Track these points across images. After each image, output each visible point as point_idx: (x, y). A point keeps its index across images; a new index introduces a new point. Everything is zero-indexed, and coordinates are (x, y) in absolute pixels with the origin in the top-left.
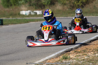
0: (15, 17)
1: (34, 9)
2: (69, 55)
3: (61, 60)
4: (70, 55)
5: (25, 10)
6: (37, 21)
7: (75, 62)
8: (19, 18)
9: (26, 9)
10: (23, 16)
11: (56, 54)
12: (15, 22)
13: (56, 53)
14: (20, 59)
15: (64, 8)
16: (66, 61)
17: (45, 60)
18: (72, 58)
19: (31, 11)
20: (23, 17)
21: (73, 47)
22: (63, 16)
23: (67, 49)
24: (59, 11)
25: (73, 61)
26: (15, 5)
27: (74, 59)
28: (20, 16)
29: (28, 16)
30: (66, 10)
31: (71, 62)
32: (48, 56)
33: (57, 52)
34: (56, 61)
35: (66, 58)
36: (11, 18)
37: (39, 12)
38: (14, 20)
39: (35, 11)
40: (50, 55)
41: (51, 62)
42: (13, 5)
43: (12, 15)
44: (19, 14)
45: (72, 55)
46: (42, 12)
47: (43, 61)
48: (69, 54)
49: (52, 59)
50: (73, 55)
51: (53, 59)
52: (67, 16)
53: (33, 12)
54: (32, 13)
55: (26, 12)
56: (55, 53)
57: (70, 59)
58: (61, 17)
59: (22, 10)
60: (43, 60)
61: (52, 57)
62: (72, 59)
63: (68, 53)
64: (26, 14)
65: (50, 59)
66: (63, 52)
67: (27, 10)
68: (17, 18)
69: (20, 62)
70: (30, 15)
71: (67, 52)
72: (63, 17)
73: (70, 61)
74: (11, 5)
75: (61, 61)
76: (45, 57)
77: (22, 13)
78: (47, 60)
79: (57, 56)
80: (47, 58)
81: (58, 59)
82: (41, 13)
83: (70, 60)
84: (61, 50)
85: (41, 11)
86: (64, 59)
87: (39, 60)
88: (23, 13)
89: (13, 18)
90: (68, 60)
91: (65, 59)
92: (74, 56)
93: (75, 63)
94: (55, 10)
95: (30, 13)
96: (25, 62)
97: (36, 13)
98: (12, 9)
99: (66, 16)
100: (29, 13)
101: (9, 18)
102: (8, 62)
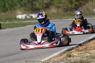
0: (12, 21)
1: (30, 13)
3: (66, 58)
5: (21, 14)
12: (12, 26)
13: (59, 52)
16: (70, 58)
17: (50, 59)
18: (75, 56)
19: (27, 15)
20: (20, 21)
22: (57, 19)
24: (54, 14)
25: (77, 58)
26: (11, 10)
27: (78, 56)
28: (16, 20)
29: (24, 20)
34: (60, 59)
35: (70, 56)
37: (35, 16)
38: (12, 24)
39: (30, 15)
40: (53, 54)
42: (9, 10)
43: (8, 19)
44: (15, 18)
47: (47, 59)
50: (76, 53)
51: (57, 57)
52: (62, 19)
53: (28, 15)
54: (28, 17)
55: (22, 16)
56: (58, 51)
58: (56, 20)
59: (18, 14)
61: (56, 55)
64: (22, 18)
65: (54, 57)
66: (65, 51)
67: (23, 14)
70: (26, 19)
71: (69, 50)
72: (58, 20)
73: (74, 58)
76: (49, 56)
77: (18, 17)
78: (52, 58)
79: (61, 55)
80: (51, 57)
81: (62, 57)
84: (63, 49)
87: (44, 59)
88: (20, 17)
89: (9, 22)
90: (72, 58)
91: (68, 56)
94: (50, 13)
95: (26, 16)
97: (32, 17)
98: (8, 14)
100: (25, 17)
101: (6, 22)
102: (14, 61)
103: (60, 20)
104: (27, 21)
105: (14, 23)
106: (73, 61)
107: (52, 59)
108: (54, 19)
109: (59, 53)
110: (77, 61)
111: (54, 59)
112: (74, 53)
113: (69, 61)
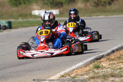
0: (26, 19)
2: (100, 63)
3: (93, 70)
4: (102, 63)
5: (38, 9)
9: (39, 7)
11: (84, 63)
12: (26, 24)
13: (85, 62)
14: (40, 70)
15: (86, 6)
16: (98, 70)
17: (72, 70)
18: (105, 67)
20: (36, 18)
21: (104, 54)
22: (85, 16)
23: (98, 56)
25: (107, 70)
26: (25, 3)
27: (108, 68)
28: (31, 17)
31: (105, 71)
33: (85, 60)
34: (85, 71)
35: (98, 67)
36: (20, 20)
37: (56, 12)
38: (26, 22)
40: (77, 64)
41: (79, 72)
42: (23, 4)
43: (21, 16)
44: (31, 14)
46: (60, 11)
47: (69, 71)
49: (80, 69)
51: (81, 68)
52: (91, 16)
55: (39, 12)
57: (103, 68)
59: (34, 10)
61: (80, 66)
63: (99, 61)
64: (39, 15)
65: (78, 68)
66: (92, 60)
69: (42, 73)
71: (97, 59)
74: (20, 4)
77: (34, 13)
78: (74, 70)
79: (86, 65)
80: (74, 67)
81: (88, 68)
82: (58, 13)
83: (103, 69)
84: (89, 58)
87: (64, 70)
88: (36, 12)
89: (23, 19)
90: (101, 69)
91: (96, 68)
92: (106, 64)
96: (48, 73)
101: (18, 19)
102: (26, 73)
103: (89, 18)
105: (28, 21)
110: (107, 75)
111: (78, 70)
112: (104, 62)
113: (96, 74)
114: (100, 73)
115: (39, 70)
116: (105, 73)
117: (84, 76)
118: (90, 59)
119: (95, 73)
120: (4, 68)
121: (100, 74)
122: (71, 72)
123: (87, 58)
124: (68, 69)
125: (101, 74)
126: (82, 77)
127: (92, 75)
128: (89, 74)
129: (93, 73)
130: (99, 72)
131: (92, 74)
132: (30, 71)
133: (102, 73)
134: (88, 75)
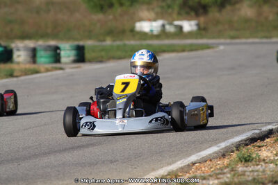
0: (121, 40)
1: (175, 16)
2: (259, 149)
3: (233, 166)
4: (263, 149)
5: (150, 20)
6: (183, 51)
7: (273, 171)
8: (132, 42)
9: (152, 15)
10: (144, 36)
11: (221, 147)
12: (119, 53)
13: (223, 145)
14: (115, 161)
15: (260, 14)
16: (247, 167)
17: (188, 165)
18: (264, 160)
19: (165, 22)
20: (145, 39)
21: (274, 127)
22: (256, 37)
23: (257, 131)
25: (266, 167)
26: (121, 5)
27: (271, 162)
28: (134, 36)
29: (158, 37)
30: (266, 18)
31: (261, 170)
32: (199, 154)
33: (224, 141)
34: (218, 167)
35: (247, 160)
36: (108, 42)
37: (191, 25)
38: (118, 48)
39: (177, 23)
40: (204, 150)
41: (203, 169)
42: (116, 5)
43: (111, 33)
44: (132, 30)
45: (269, 149)
46: (198, 25)
47: (180, 166)
48: (260, 147)
49: (208, 163)
50: (272, 149)
51: (211, 160)
52: (270, 37)
53: (171, 24)
54: (170, 29)
55: (152, 26)
56: (220, 142)
57: (260, 160)
58: (251, 40)
59: (141, 20)
60: (182, 165)
61: (210, 155)
62: (267, 163)
63: (259, 143)
64: (152, 31)
65: (204, 161)
66: (242, 141)
67: (155, 20)
68: (127, 42)
69: (116, 169)
70: (163, 34)
71: (253, 140)
72: (257, 40)
73: (259, 167)
74: (111, 5)
75: (233, 168)
76: (190, 155)
77: (141, 27)
78: (194, 164)
79: (224, 154)
80: (193, 158)
81: (226, 161)
82: (195, 28)
83: (257, 165)
84: (237, 135)
85: (193, 23)
86: (242, 162)
87: (170, 164)
88: (145, 26)
89: (114, 41)
90: (254, 165)
91: (244, 161)
92: (272, 152)
93: (272, 173)
94: (235, 18)
95: (163, 26)
96: (130, 169)
97: (181, 28)
98: (111, 17)
99: (267, 37)
100: (159, 29)
101: (104, 40)
102: (80, 168)
103: (264, 40)
104: (167, 42)
105: (125, 45)
106: (250, 178)
107: (194, 167)
108: (247, 38)
109: (222, 149)
110: (262, 178)
111: (202, 165)
112: (269, 147)
113: (238, 176)
114: (247, 173)
115: (112, 162)
116: (258, 175)
117: (208, 179)
118: (237, 139)
119: (234, 175)
120: (36, 156)
121: (246, 177)
122: (186, 169)
123: (232, 137)
124: (179, 162)
125: (248, 176)
126: (204, 182)
127: (227, 177)
128: (221, 176)
129: (232, 173)
130: (245, 172)
131: (229, 175)
132: (91, 164)
133: (252, 174)
134: (218, 179)
